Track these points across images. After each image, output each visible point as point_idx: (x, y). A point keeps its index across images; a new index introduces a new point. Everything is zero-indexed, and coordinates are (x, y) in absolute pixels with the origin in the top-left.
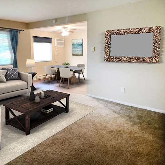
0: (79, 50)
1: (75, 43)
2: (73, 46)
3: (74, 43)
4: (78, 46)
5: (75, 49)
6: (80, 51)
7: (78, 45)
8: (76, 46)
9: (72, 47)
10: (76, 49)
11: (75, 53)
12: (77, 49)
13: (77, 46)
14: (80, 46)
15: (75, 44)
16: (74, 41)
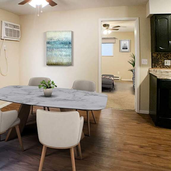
0: (64, 53)
1: (55, 39)
2: (48, 45)
3: (51, 39)
4: (62, 45)
5: (54, 53)
6: (66, 56)
7: (62, 43)
8: (55, 46)
9: (47, 48)
10: (57, 52)
11: (54, 61)
12: (60, 53)
13: (59, 46)
14: (67, 46)
15: (54, 42)
16: (50, 35)
